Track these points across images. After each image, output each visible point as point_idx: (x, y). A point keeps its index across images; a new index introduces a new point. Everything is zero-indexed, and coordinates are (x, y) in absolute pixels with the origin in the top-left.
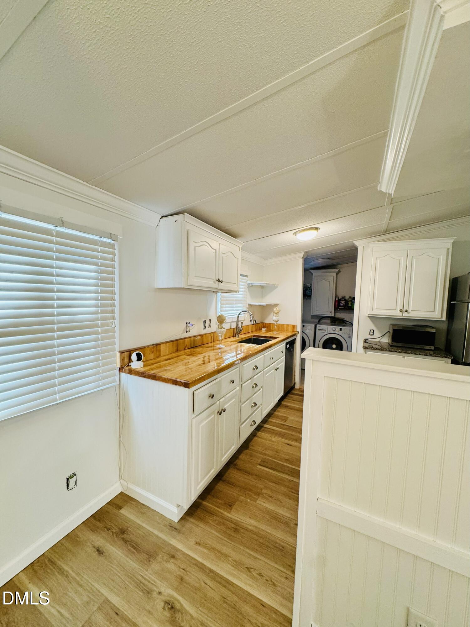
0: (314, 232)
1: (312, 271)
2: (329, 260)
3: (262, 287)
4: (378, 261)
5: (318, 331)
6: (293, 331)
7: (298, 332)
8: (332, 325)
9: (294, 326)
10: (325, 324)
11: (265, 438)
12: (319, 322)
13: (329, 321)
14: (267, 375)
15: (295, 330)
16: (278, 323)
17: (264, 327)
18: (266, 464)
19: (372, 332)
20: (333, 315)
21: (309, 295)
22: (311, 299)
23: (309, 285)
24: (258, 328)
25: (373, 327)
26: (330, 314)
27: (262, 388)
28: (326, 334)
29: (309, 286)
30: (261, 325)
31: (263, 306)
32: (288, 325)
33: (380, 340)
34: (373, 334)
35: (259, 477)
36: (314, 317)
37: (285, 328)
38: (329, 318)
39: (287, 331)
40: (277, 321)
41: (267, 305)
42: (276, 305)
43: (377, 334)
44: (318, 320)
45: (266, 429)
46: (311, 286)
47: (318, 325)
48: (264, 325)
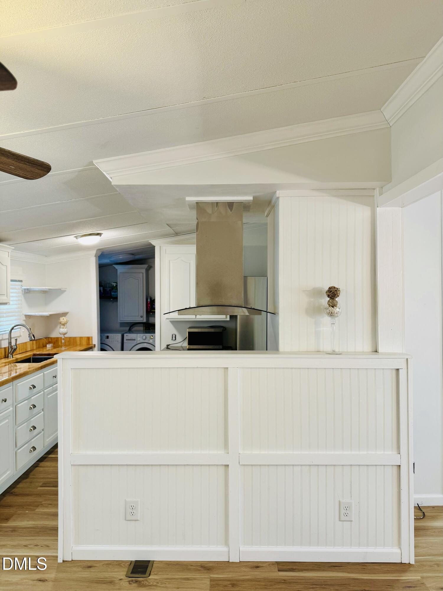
0: (98, 237)
1: (117, 267)
2: (131, 256)
3: (44, 292)
4: (171, 264)
5: (126, 342)
6: (88, 343)
7: (95, 345)
8: (146, 333)
9: (89, 339)
10: (138, 332)
11: (49, 466)
12: (130, 331)
13: (141, 328)
14: (48, 397)
15: (91, 343)
16: (66, 336)
17: (49, 343)
18: (48, 485)
19: (174, 337)
20: (145, 321)
21: (115, 296)
22: (117, 301)
23: (114, 284)
24: (41, 345)
25: (175, 332)
26: (142, 319)
27: (43, 410)
28: (136, 344)
29: (115, 286)
30: (45, 341)
31: (47, 316)
32: (81, 338)
33: (182, 344)
34: (175, 339)
35: (39, 495)
36: (123, 324)
37: (78, 342)
38: (142, 325)
39: (81, 345)
40: (65, 334)
41: (50, 315)
42: (65, 314)
43: (179, 339)
44: (128, 328)
45: (50, 459)
46: (117, 286)
47: (125, 335)
48: (50, 340)
